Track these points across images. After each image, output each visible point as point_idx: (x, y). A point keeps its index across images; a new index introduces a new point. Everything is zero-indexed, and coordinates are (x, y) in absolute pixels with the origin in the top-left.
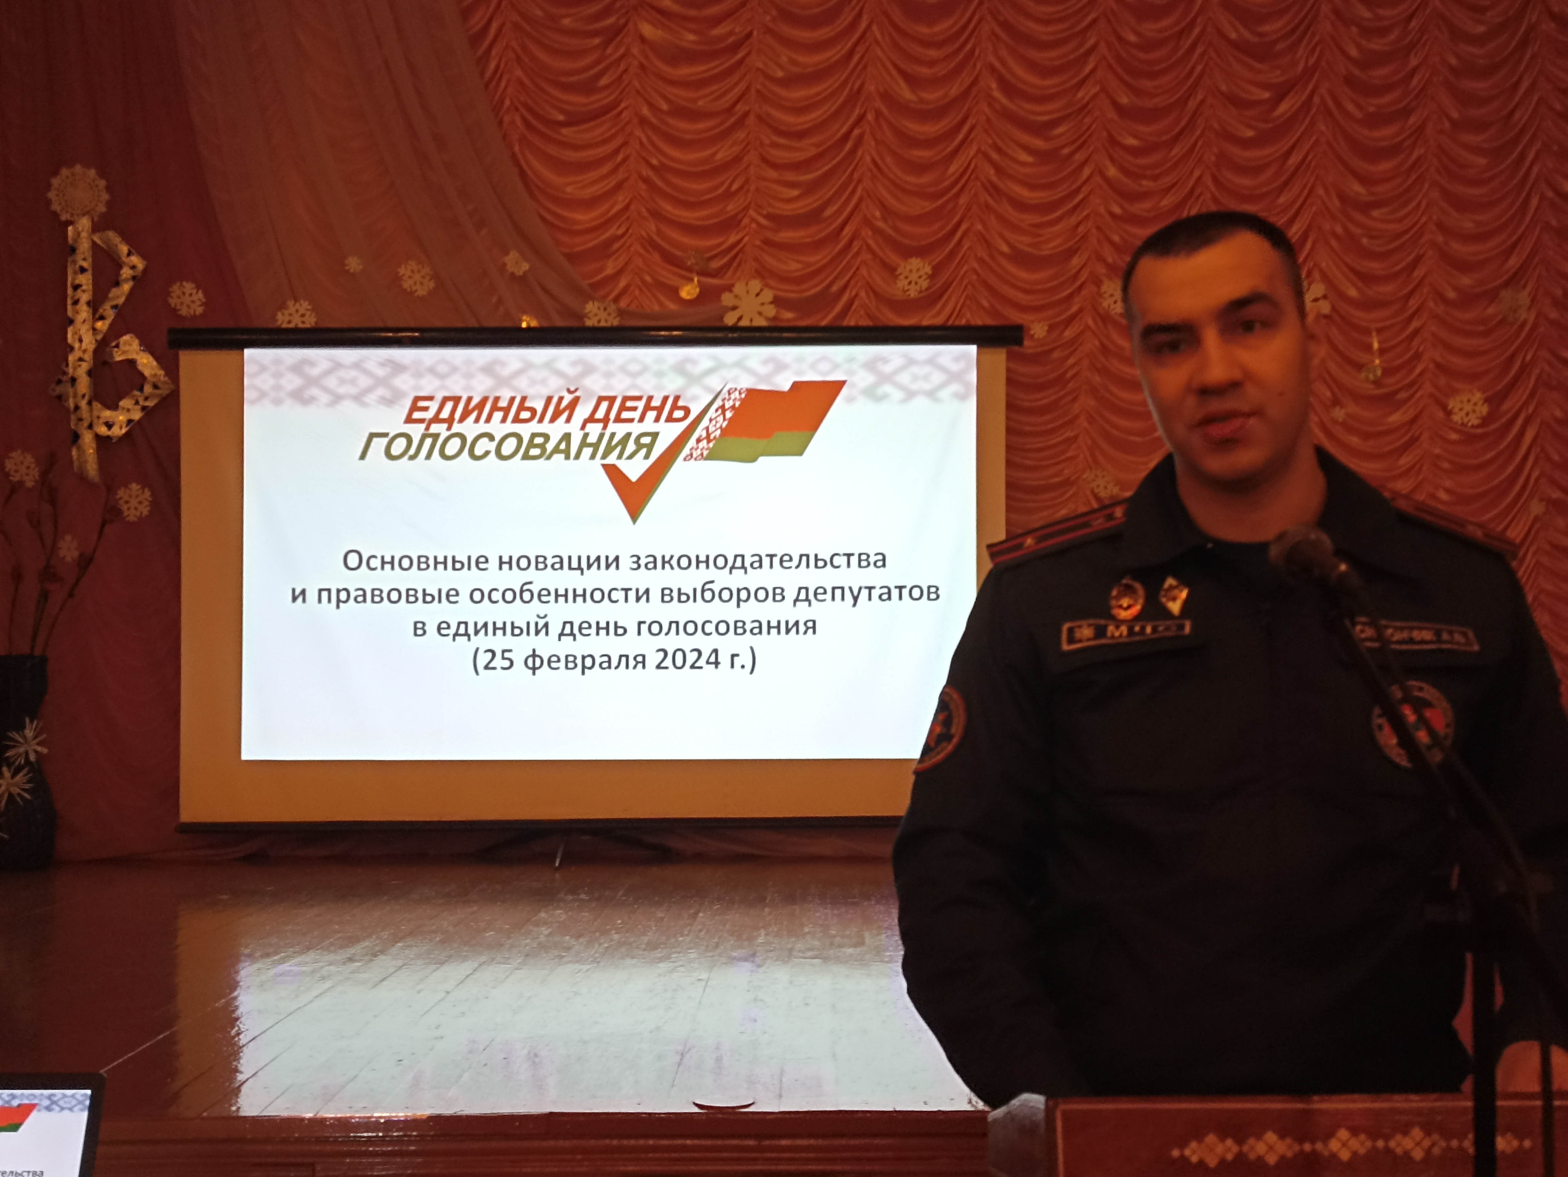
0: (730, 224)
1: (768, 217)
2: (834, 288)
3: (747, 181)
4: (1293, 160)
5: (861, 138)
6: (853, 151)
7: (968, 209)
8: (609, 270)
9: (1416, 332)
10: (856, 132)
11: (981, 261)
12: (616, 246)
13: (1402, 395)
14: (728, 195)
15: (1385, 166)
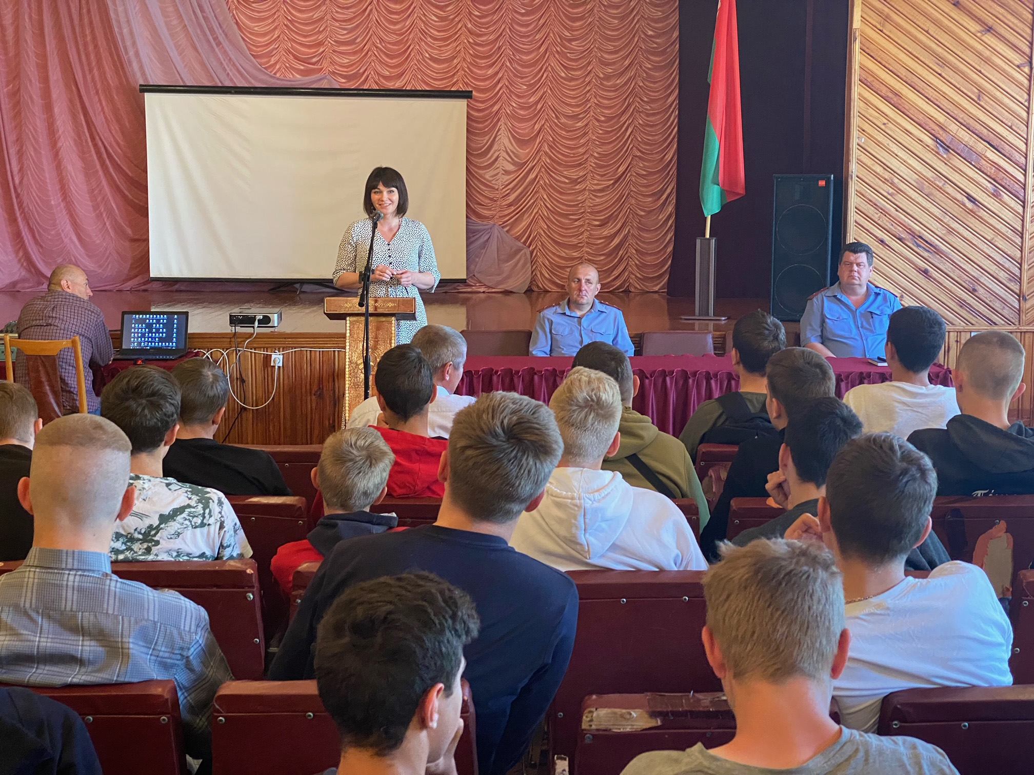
0: (320, 44)
1: (335, 41)
2: (361, 71)
3: (327, 26)
4: (542, 21)
5: (371, 10)
6: (369, 15)
7: (413, 40)
8: (272, 62)
9: (589, 91)
10: (369, 8)
11: (418, 61)
12: (275, 52)
13: (581, 116)
14: (320, 32)
15: (578, 24)
